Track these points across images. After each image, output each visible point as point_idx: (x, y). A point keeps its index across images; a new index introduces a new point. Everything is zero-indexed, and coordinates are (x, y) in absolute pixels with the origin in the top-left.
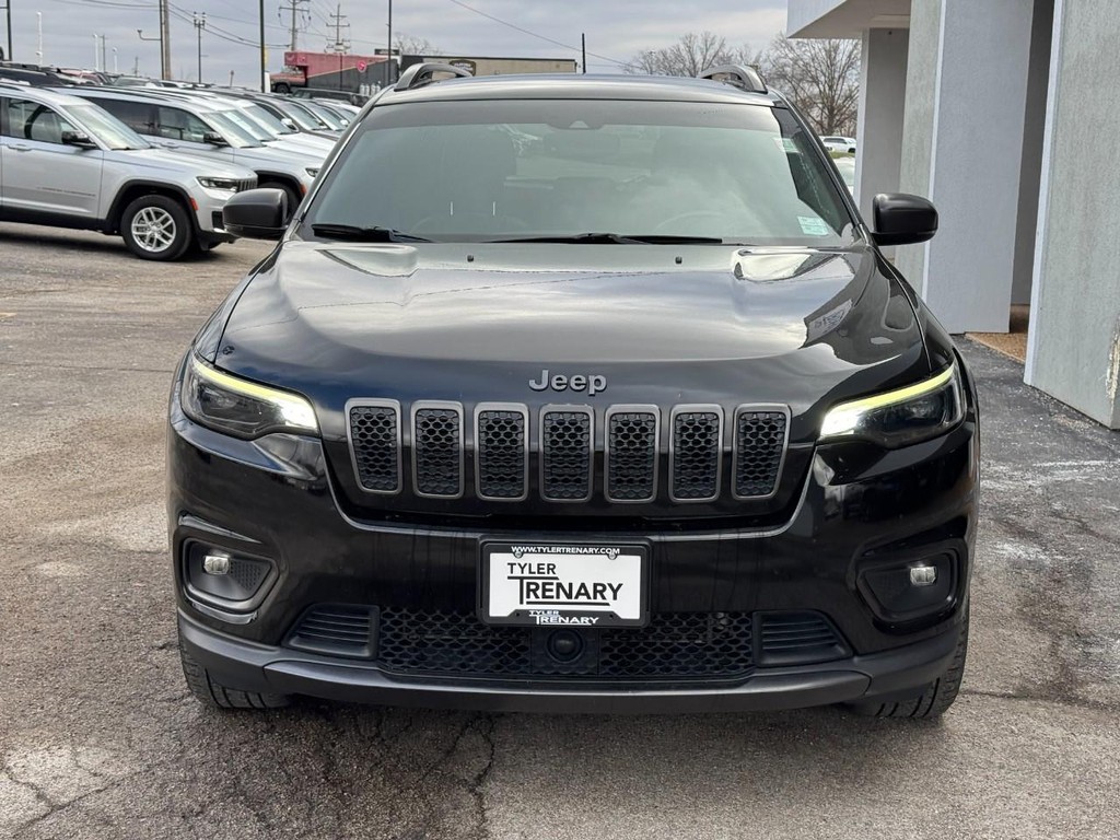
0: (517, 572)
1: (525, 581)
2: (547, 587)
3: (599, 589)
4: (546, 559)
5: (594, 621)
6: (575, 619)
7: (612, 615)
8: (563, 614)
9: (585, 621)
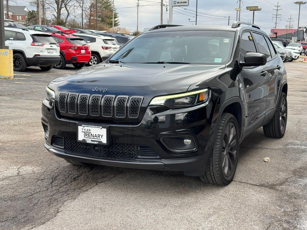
0: (83, 131)
1: (85, 133)
2: (89, 134)
3: (99, 136)
4: (89, 128)
5: (98, 143)
6: (94, 142)
7: (101, 142)
8: (92, 141)
9: (96, 143)
